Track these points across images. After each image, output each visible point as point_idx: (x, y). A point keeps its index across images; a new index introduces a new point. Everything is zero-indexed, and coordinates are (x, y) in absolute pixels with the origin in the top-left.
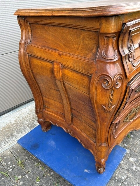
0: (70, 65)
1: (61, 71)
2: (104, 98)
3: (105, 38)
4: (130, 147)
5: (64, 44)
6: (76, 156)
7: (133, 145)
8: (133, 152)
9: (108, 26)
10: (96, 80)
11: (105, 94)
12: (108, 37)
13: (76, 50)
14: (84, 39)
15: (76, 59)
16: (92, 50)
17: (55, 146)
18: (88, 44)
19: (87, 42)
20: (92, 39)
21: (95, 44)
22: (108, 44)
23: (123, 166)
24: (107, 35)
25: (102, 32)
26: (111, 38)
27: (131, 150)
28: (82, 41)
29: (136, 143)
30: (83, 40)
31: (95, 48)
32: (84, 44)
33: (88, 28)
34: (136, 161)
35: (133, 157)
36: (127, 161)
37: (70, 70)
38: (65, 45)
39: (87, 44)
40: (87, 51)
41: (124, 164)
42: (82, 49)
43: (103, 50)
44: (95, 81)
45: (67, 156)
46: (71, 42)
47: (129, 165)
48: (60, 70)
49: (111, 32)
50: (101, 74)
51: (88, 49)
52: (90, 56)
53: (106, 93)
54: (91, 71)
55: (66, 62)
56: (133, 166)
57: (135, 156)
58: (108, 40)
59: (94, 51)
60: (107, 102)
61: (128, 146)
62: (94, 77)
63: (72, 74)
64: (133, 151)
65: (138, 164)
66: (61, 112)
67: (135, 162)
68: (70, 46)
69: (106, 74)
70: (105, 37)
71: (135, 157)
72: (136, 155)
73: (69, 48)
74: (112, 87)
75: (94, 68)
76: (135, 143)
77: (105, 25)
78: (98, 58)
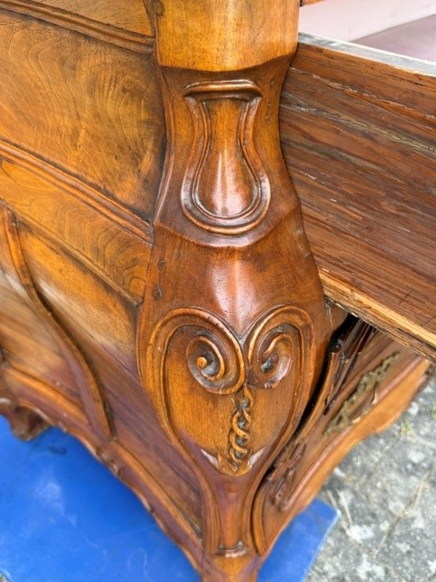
0: (45, 219)
1: (14, 239)
2: (205, 426)
3: (191, 101)
4: (354, 482)
5: (13, 105)
6: (141, 550)
7: (364, 469)
8: (362, 501)
9: (194, 25)
10: (157, 337)
11: (211, 411)
12: (205, 97)
13: (68, 142)
14: (93, 87)
15: (65, 195)
16: (136, 158)
17: (60, 507)
18: (118, 119)
19: (110, 108)
20: (132, 96)
21: (148, 122)
22: (210, 137)
23: (323, 564)
24: (198, 85)
25: (168, 64)
26: (224, 103)
27: (354, 493)
28: (88, 101)
29: (376, 460)
30: (91, 93)
31: (150, 145)
32: (97, 115)
33: (96, 26)
34: (371, 541)
35: (360, 524)
36: (340, 540)
37: (49, 243)
38: (18, 112)
39: (112, 117)
40: (114, 161)
41: (328, 555)
42: (89, 140)
43: (189, 173)
44: (152, 341)
45: (105, 552)
46: (40, 98)
47: (346, 556)
48: (10, 236)
49: (217, 69)
50: (181, 311)
51: (121, 148)
52: (128, 190)
53: (211, 406)
54: (134, 282)
55: (26, 201)
56: (358, 562)
57: (369, 518)
58: (209, 112)
59: (148, 162)
60: (224, 445)
61: (348, 476)
62: (148, 318)
63: (61, 265)
64: (364, 497)
65: (377, 552)
66: (69, 386)
67: (366, 546)
68: (41, 118)
69: (206, 315)
70: (192, 94)
71: (368, 524)
72: (373, 515)
73: (39, 129)
74: (242, 387)
75: (145, 269)
76: (372, 461)
77: (177, 14)
78: (163, 218)
